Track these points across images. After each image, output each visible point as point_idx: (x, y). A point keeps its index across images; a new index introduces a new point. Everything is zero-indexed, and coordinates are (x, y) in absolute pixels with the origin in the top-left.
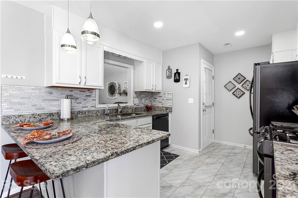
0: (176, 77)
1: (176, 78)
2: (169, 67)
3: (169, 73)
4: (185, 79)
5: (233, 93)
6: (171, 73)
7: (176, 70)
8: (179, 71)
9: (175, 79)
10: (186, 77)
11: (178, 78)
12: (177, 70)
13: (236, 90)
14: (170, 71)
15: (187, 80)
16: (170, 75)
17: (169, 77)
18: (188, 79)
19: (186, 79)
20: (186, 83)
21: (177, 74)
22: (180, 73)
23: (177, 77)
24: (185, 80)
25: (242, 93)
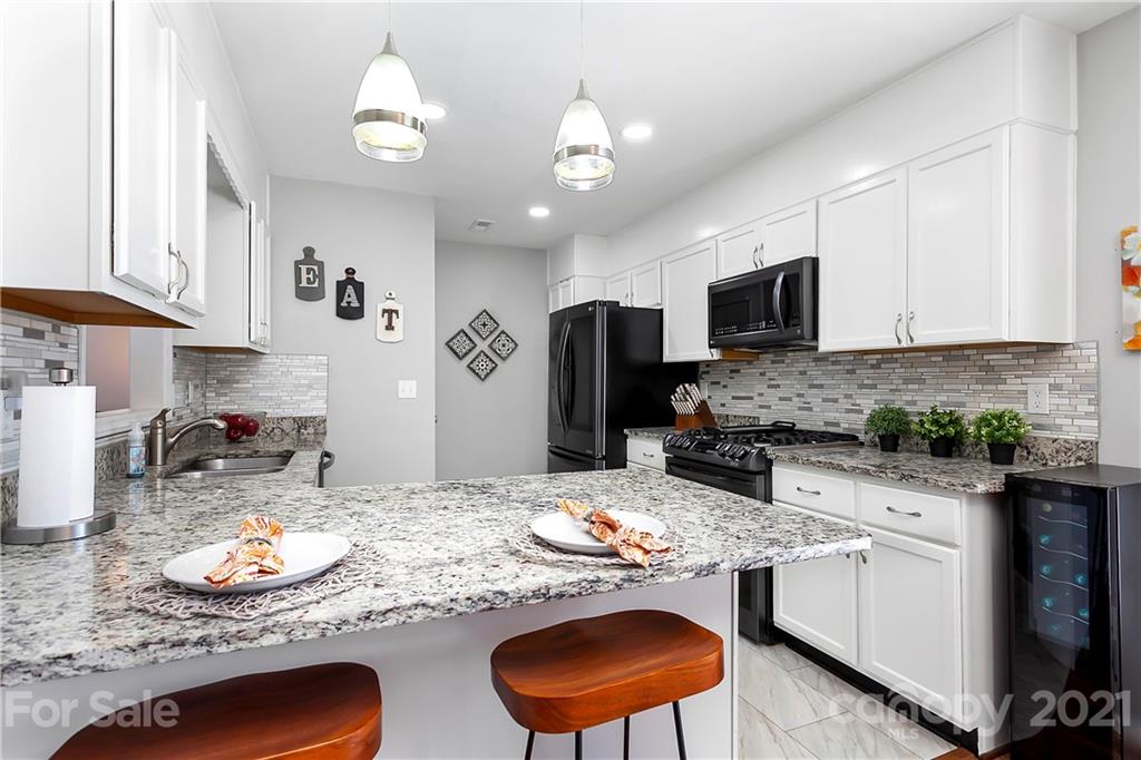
0: (346, 299)
1: (349, 303)
2: (309, 252)
3: (311, 276)
4: (385, 311)
5: (468, 366)
6: (321, 276)
7: (347, 271)
8: (357, 277)
9: (344, 304)
10: (390, 305)
11: (355, 304)
12: (350, 271)
13: (477, 357)
14: (315, 268)
15: (394, 315)
16: (316, 285)
17: (307, 294)
18: (396, 312)
19: (390, 313)
20: (390, 327)
21: (350, 287)
22: (363, 283)
23: (349, 300)
24: (386, 315)
25: (491, 365)
